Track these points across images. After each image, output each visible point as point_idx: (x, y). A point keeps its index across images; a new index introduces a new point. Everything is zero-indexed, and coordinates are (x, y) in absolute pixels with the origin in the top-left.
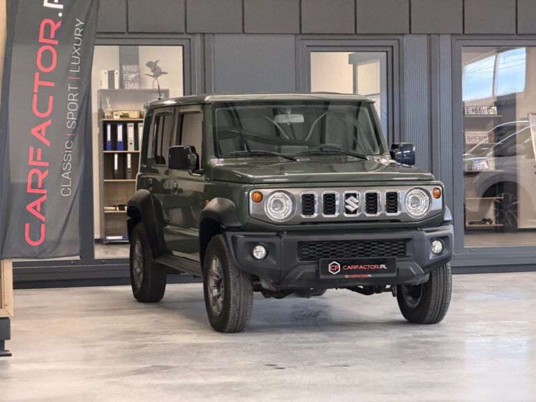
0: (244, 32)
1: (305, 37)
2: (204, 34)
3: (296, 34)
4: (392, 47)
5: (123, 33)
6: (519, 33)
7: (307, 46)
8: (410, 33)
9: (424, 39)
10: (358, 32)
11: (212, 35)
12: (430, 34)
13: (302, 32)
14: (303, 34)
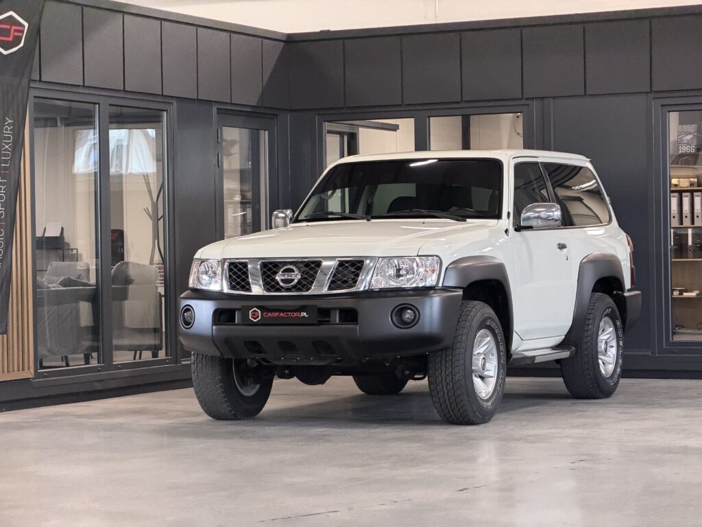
0: (585, 94)
1: (661, 95)
2: (542, 99)
3: (647, 93)
7: (662, 106)
11: (552, 100)
13: (654, 89)
14: (655, 92)
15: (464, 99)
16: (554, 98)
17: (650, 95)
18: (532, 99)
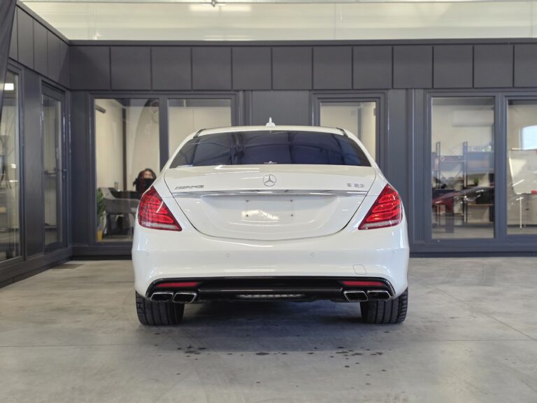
0: (272, 89)
1: (317, 92)
2: (244, 91)
3: (310, 90)
4: (380, 98)
5: (189, 91)
6: (475, 86)
7: (319, 98)
8: (393, 88)
9: (403, 92)
10: (355, 87)
11: (250, 92)
12: (407, 89)
13: (314, 88)
14: (315, 90)
15: (194, 88)
16: (252, 91)
17: (312, 92)
18: (238, 91)
